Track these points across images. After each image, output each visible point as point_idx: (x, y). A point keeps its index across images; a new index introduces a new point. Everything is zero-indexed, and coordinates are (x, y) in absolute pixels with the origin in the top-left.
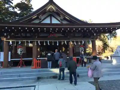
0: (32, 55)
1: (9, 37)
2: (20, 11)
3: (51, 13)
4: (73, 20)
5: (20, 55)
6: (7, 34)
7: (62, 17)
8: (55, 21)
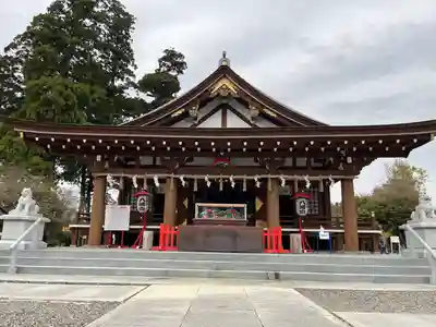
0: (162, 217)
1: (107, 165)
2: (154, 99)
3: (225, 101)
4: (287, 120)
5: (141, 214)
6: (102, 158)
7: (254, 112)
8: (234, 122)
